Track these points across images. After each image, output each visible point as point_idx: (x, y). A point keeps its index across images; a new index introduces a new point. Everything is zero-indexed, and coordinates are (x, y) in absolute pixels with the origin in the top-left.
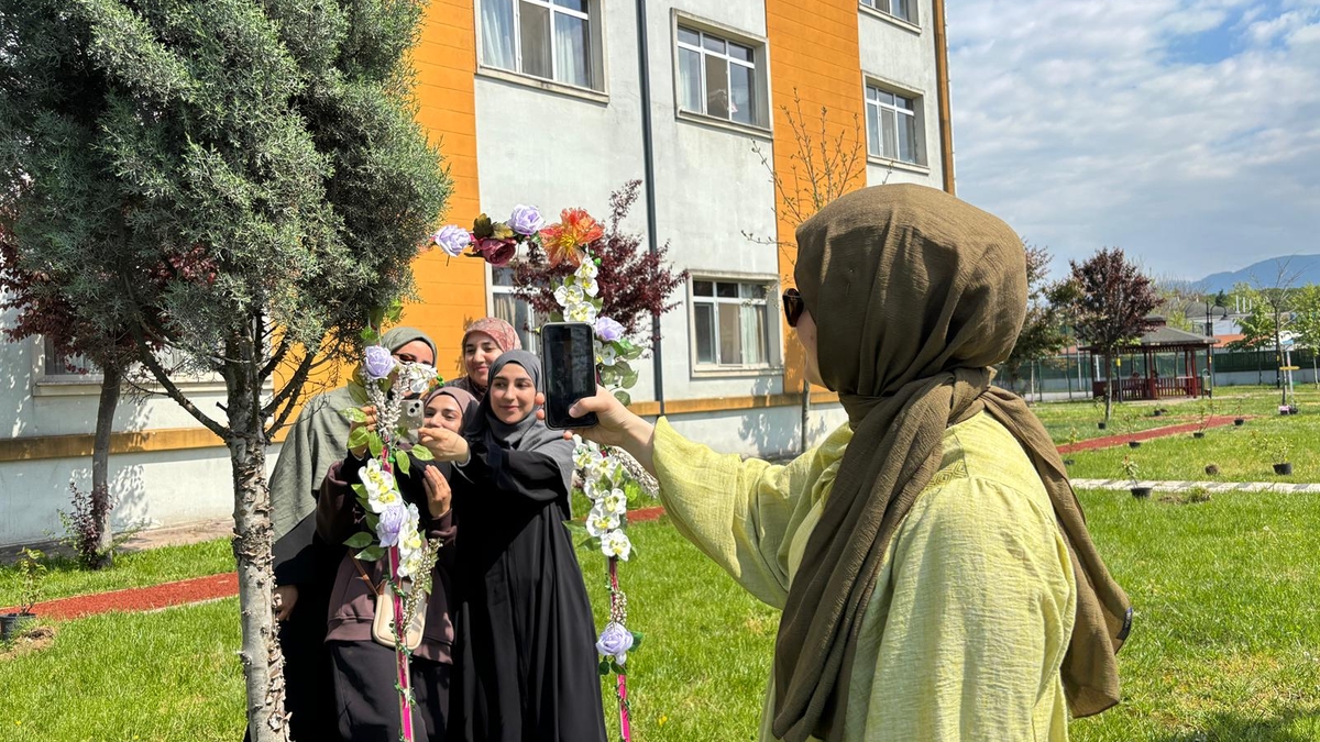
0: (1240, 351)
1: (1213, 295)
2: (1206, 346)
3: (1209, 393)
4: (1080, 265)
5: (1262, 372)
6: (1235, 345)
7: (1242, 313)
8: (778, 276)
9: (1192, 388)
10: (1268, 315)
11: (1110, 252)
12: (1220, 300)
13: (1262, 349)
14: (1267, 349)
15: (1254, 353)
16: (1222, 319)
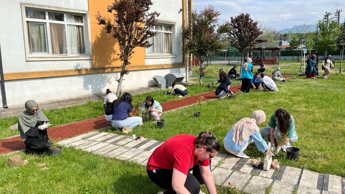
0: (288, 50)
1: (283, 34)
2: (279, 49)
3: (278, 64)
4: (234, 18)
5: (294, 56)
6: (287, 48)
7: (290, 39)
8: (87, 12)
9: (273, 62)
10: (297, 40)
11: (245, 14)
12: (285, 35)
13: (294, 50)
14: (296, 50)
15: (292, 51)
16: (284, 41)
